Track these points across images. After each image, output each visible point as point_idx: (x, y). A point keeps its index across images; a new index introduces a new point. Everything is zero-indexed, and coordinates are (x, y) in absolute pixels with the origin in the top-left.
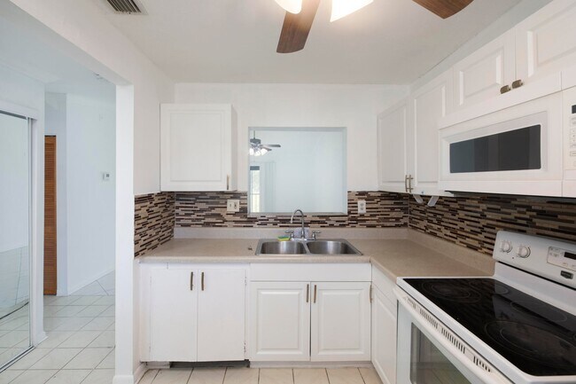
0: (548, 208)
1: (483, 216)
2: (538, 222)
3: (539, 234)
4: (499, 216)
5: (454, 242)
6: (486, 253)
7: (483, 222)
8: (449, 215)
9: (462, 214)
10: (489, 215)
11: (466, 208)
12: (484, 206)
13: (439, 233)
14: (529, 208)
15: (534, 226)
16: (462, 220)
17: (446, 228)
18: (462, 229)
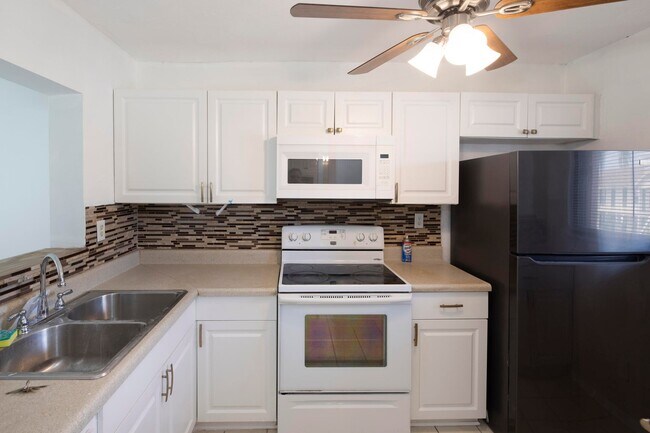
0: (309, 207)
1: (257, 218)
2: (302, 216)
3: (303, 224)
4: (273, 216)
5: (223, 248)
6: (260, 248)
7: (257, 223)
8: (216, 223)
9: (232, 220)
10: (263, 217)
11: (238, 214)
12: (259, 210)
13: (197, 245)
14: (296, 208)
15: (299, 219)
16: (233, 225)
17: (210, 236)
18: (233, 234)
